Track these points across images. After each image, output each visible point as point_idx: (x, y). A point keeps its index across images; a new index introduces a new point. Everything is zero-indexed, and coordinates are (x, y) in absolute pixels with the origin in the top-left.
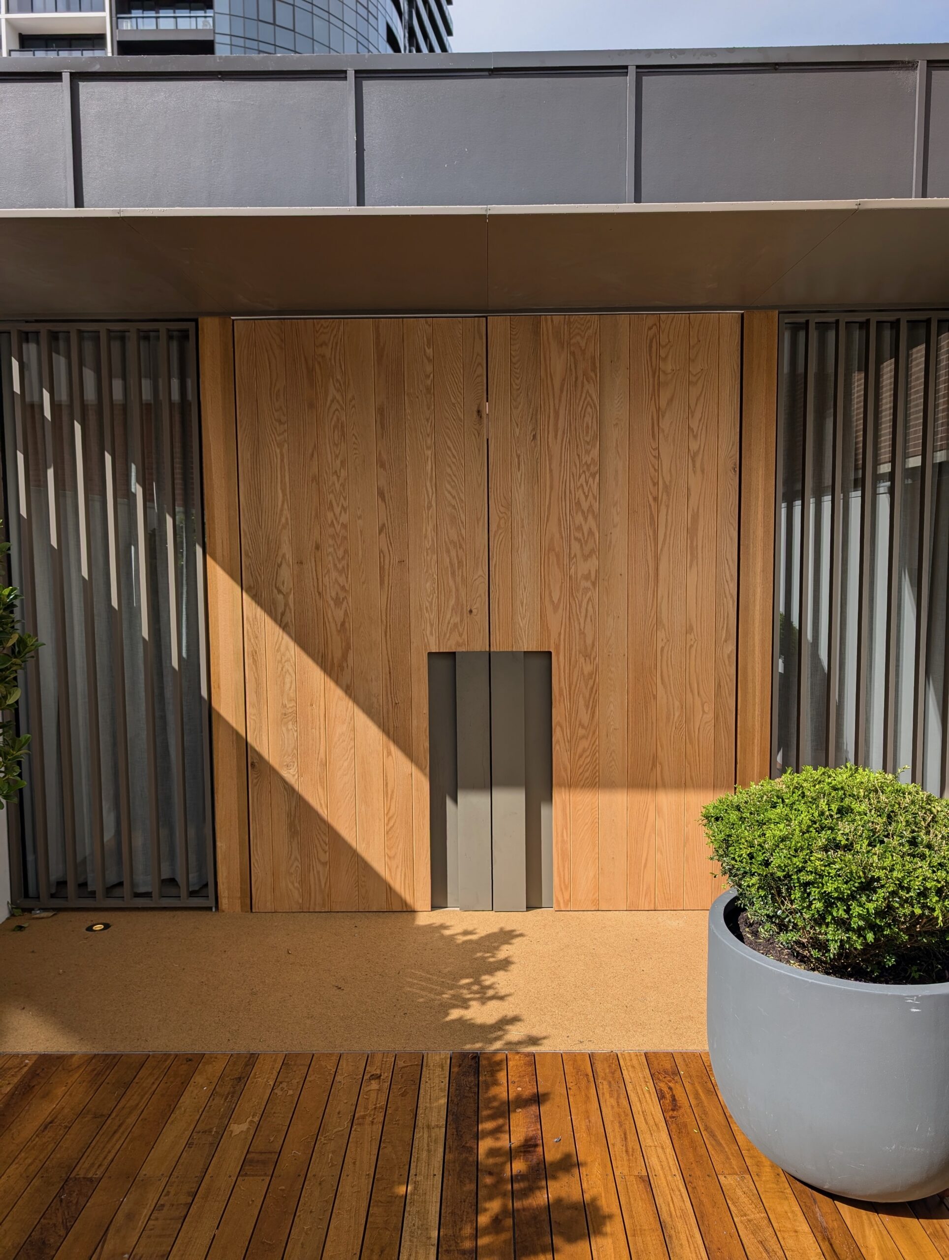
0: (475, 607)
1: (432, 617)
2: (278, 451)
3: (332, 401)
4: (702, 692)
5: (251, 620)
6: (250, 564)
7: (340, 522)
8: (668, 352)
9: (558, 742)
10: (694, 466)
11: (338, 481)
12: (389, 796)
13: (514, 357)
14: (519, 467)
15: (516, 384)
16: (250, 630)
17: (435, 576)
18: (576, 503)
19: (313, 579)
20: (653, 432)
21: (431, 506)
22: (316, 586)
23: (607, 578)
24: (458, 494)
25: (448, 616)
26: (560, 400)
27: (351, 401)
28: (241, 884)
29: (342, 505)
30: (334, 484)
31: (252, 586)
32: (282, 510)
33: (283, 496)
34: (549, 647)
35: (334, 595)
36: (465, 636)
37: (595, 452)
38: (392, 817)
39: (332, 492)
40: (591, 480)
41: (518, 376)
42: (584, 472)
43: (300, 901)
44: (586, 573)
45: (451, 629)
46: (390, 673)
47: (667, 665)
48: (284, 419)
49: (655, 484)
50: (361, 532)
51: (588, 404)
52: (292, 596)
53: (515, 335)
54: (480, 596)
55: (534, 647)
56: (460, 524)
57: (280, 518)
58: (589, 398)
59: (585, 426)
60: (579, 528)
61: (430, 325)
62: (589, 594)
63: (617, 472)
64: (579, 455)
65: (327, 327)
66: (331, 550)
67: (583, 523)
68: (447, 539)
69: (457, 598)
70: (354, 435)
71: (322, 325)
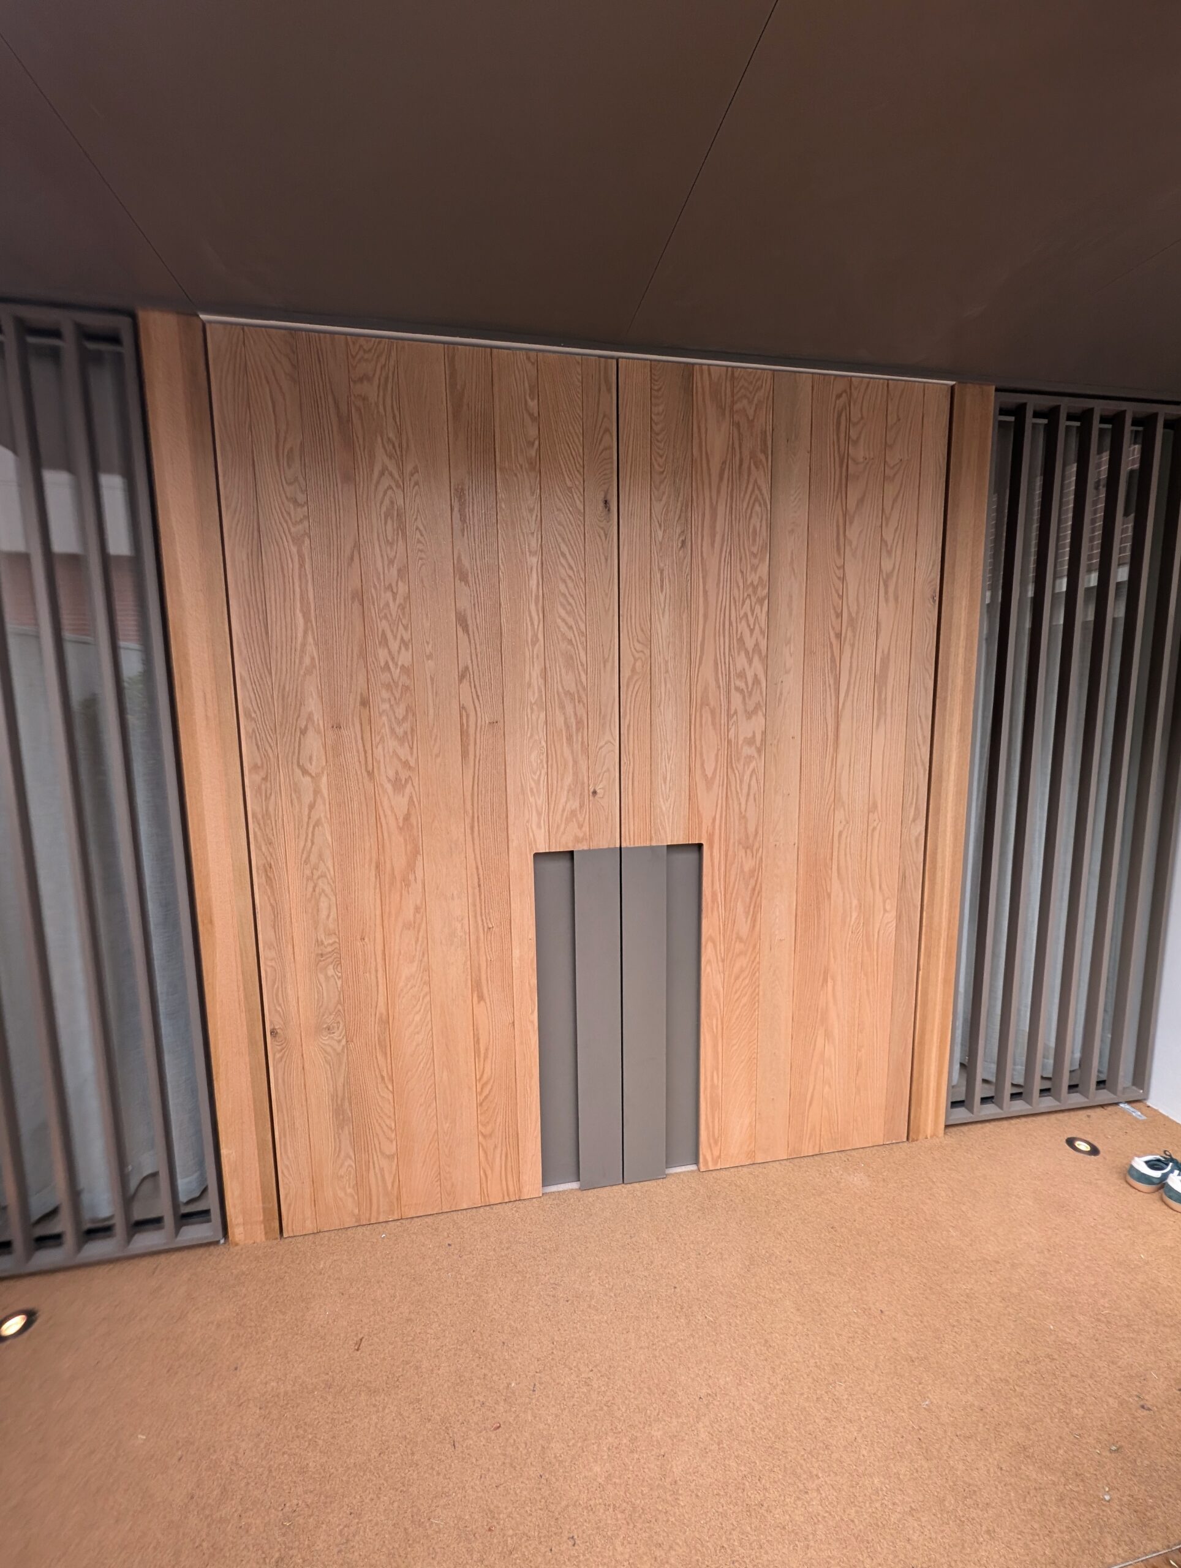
0: (601, 786)
1: (539, 802)
2: (294, 549)
3: (382, 474)
4: (884, 886)
5: (260, 816)
6: (254, 731)
7: (400, 664)
8: (860, 433)
9: (709, 962)
10: (886, 593)
11: (394, 599)
12: (482, 1055)
13: (656, 424)
14: (662, 587)
15: (659, 465)
16: (259, 833)
17: (544, 744)
18: (738, 640)
19: (358, 751)
20: (838, 544)
21: (538, 640)
22: (363, 762)
23: (775, 742)
24: (577, 623)
25: (563, 800)
26: (719, 492)
27: (412, 474)
28: (264, 1203)
29: (402, 638)
30: (387, 604)
31: (259, 764)
32: (304, 645)
33: (306, 623)
34: (700, 838)
35: (391, 774)
36: (586, 828)
37: (764, 569)
38: (486, 1083)
39: (385, 617)
40: (758, 608)
41: (661, 452)
42: (749, 596)
43: (356, 1211)
44: (750, 735)
45: (567, 818)
46: (479, 886)
47: (846, 855)
48: (301, 498)
49: (839, 615)
50: (432, 679)
51: (756, 500)
52: (324, 779)
53: (658, 390)
54: (608, 770)
55: (681, 839)
56: (580, 667)
57: (301, 658)
58: (757, 492)
59: (751, 531)
60: (742, 675)
61: (533, 364)
62: (753, 765)
63: (791, 597)
64: (742, 572)
65: (370, 350)
66: (386, 706)
67: (747, 666)
68: (561, 689)
69: (576, 774)
70: (417, 528)
71: (361, 346)
